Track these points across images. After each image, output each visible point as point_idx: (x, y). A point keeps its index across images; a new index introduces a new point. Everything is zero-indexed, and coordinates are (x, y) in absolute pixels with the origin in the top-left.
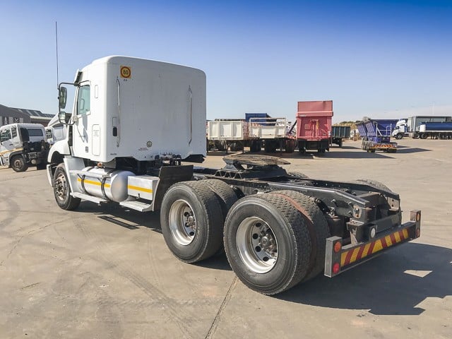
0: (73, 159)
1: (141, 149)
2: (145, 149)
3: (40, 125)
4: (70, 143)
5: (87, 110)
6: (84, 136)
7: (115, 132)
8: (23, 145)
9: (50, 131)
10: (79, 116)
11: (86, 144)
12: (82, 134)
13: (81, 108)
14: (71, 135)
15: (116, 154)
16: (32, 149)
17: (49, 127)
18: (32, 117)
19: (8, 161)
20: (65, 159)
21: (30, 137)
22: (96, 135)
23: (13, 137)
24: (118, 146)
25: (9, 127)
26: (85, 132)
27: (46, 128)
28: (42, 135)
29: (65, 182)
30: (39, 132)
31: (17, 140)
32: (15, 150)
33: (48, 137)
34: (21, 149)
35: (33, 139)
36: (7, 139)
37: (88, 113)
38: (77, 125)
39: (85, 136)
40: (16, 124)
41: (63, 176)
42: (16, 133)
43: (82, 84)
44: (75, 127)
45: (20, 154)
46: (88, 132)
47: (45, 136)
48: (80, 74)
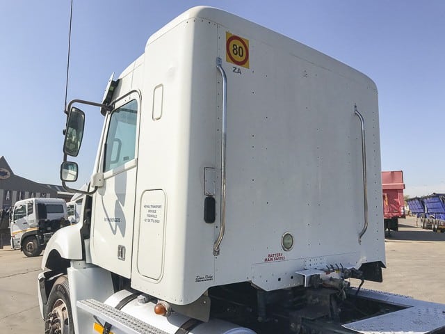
0: (90, 270)
1: (269, 259)
2: (279, 257)
3: (61, 200)
4: (85, 234)
5: (126, 159)
6: (117, 220)
7: (210, 211)
8: (39, 223)
9: (72, 207)
10: (106, 174)
11: (119, 240)
12: (112, 215)
13: (113, 158)
14: (88, 215)
15: (210, 278)
16: (49, 229)
17: (72, 202)
18: (58, 193)
19: (20, 244)
20: (70, 270)
21: (48, 214)
22: (152, 218)
23: (29, 214)
24: (216, 252)
25: (25, 202)
26: (118, 211)
27: (68, 204)
28: (63, 212)
29: (66, 322)
30: (59, 208)
31: (32, 218)
32: (29, 230)
33: (70, 214)
34: (36, 229)
35: (51, 217)
36: (21, 217)
37: (128, 164)
38: (102, 194)
39: (119, 220)
40: (33, 199)
41: (64, 305)
42: (32, 209)
43: (117, 105)
44: (96, 198)
45: (35, 235)
46: (127, 210)
47: (65, 213)
48: (116, 84)
